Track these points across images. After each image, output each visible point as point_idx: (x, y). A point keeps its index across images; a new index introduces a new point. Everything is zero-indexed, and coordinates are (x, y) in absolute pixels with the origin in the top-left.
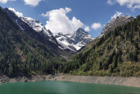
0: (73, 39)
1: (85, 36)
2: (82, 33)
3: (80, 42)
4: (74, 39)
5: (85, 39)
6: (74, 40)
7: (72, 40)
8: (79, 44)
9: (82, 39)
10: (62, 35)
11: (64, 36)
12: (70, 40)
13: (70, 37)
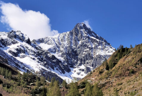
0: (57, 55)
1: (96, 47)
2: (88, 37)
3: (83, 67)
4: (62, 56)
5: (100, 57)
6: (62, 59)
7: (54, 57)
8: (79, 74)
9: (89, 57)
10: (22, 39)
11: (28, 42)
12: (47, 57)
13: (50, 49)
